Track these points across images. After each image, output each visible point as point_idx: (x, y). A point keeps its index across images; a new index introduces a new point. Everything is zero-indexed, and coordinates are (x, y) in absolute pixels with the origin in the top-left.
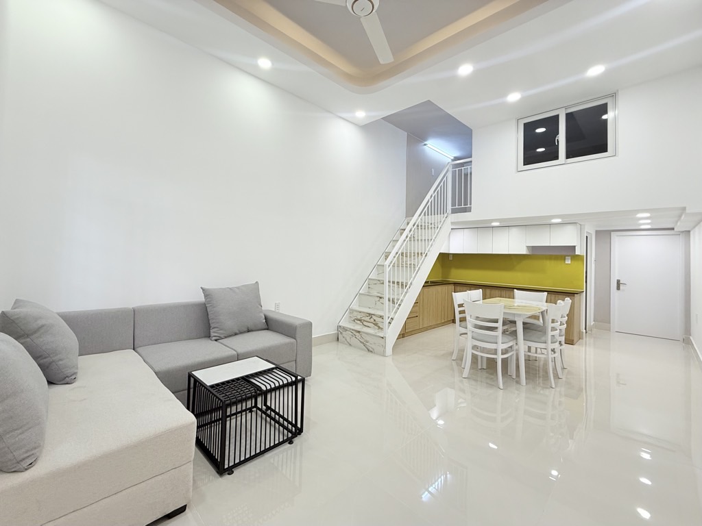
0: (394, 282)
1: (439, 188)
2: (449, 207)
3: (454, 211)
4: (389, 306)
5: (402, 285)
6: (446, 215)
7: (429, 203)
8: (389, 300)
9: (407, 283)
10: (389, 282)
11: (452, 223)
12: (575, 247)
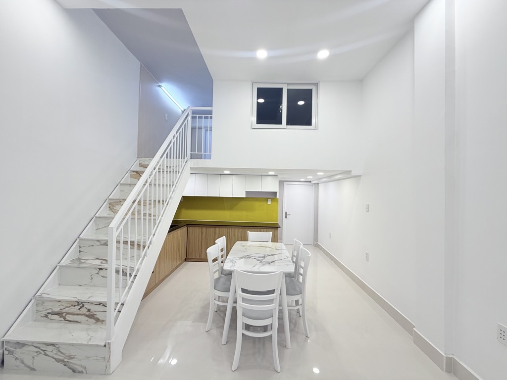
0: (125, 243)
1: (181, 130)
2: (189, 152)
3: (193, 157)
4: (117, 280)
5: (139, 245)
6: (186, 160)
7: (172, 143)
8: (117, 272)
9: (145, 242)
10: (118, 242)
11: (191, 169)
12: (276, 192)
